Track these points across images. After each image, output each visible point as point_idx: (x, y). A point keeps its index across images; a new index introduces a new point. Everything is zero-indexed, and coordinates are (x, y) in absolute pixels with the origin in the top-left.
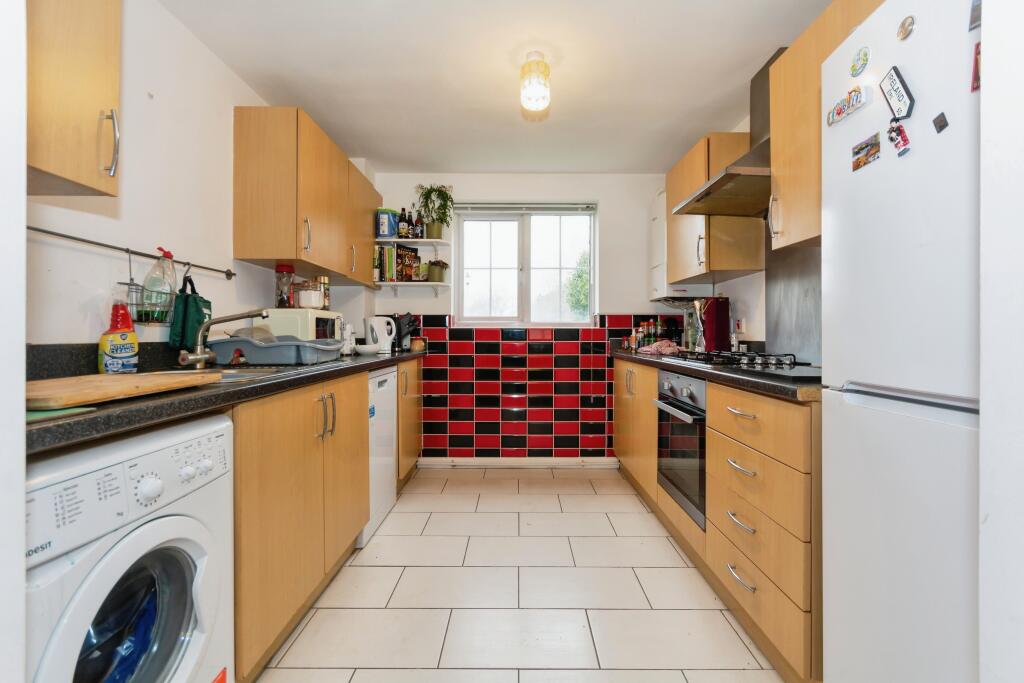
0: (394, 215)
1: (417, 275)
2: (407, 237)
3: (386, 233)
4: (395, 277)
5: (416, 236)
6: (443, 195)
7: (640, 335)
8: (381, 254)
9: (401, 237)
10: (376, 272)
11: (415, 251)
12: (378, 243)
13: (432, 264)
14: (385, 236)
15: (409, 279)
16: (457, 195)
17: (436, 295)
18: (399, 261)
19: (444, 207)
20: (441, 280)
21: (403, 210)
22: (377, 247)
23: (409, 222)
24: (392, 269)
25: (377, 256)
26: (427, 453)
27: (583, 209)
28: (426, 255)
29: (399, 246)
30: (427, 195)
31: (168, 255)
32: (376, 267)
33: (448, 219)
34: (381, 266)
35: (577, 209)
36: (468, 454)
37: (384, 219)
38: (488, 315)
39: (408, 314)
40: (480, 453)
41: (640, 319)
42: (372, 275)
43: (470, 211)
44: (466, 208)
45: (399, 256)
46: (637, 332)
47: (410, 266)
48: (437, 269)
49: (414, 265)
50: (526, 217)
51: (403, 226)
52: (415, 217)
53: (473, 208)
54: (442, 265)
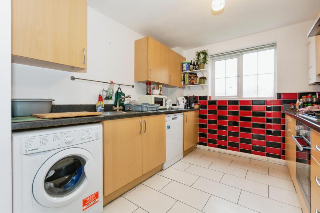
0: (188, 63)
1: (196, 82)
2: (193, 70)
3: (185, 69)
4: (188, 84)
5: (196, 69)
6: (205, 53)
7: (301, 103)
8: (184, 77)
9: (190, 70)
10: (182, 83)
11: (196, 74)
12: (183, 73)
13: (201, 78)
14: (185, 71)
15: (193, 84)
16: (210, 53)
17: (203, 89)
18: (190, 78)
19: (205, 58)
20: (204, 83)
21: (191, 61)
22: (182, 75)
23: (194, 65)
24: (187, 81)
25: (182, 77)
26: (200, 144)
28: (199, 75)
29: (190, 73)
30: (199, 55)
31: (112, 82)
32: (182, 81)
33: (207, 61)
34: (184, 80)
36: (215, 146)
37: (185, 65)
38: (224, 95)
39: (193, 96)
40: (219, 147)
41: (302, 95)
42: (181, 84)
44: (215, 57)
45: (189, 77)
46: (299, 101)
47: (194, 80)
48: (202, 80)
49: (195, 79)
50: (240, 56)
51: (191, 66)
52: (195, 63)
53: (217, 56)
54: (204, 78)
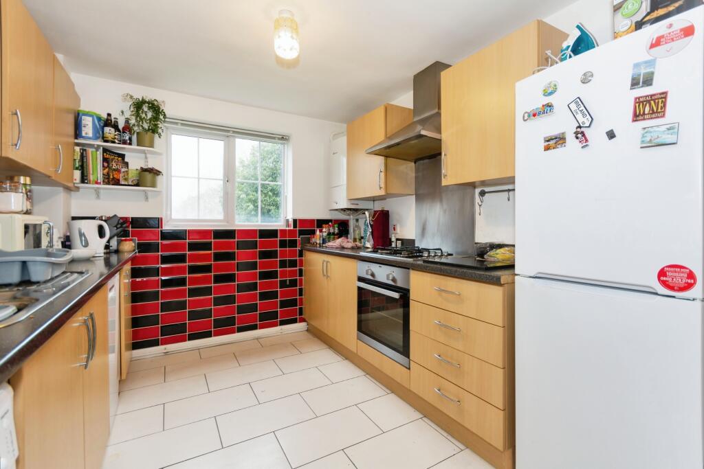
0: (99, 119)
1: (126, 179)
2: (114, 142)
3: (90, 135)
4: (100, 179)
5: (124, 142)
6: (155, 108)
8: (83, 157)
9: (106, 141)
10: (77, 174)
11: (123, 156)
12: (78, 144)
13: (144, 170)
14: (89, 138)
15: (117, 182)
16: (168, 109)
17: (147, 198)
18: (106, 164)
19: (156, 118)
20: (153, 185)
21: (109, 115)
22: (77, 149)
23: (116, 127)
24: (97, 169)
25: (78, 157)
27: (279, 139)
28: (135, 159)
29: (105, 150)
30: (138, 105)
32: (77, 169)
33: (160, 131)
34: (83, 168)
35: (274, 138)
36: (182, 340)
37: (87, 122)
38: (197, 218)
39: (115, 215)
40: (193, 337)
41: (321, 223)
42: (72, 179)
43: (179, 126)
44: (177, 123)
45: (105, 160)
46: (321, 231)
47: (118, 171)
48: (148, 176)
49: (123, 170)
50: (231, 139)
51: (109, 131)
52: (121, 125)
53: (182, 124)
54: (155, 172)
